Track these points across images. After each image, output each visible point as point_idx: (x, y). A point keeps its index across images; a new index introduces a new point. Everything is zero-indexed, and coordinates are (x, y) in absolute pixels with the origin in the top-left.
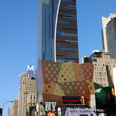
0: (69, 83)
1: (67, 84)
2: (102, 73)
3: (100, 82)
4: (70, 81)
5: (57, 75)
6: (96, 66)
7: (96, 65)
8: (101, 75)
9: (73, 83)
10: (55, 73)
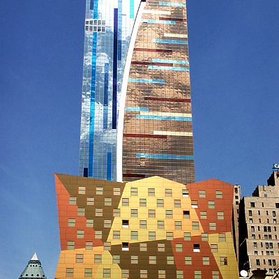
0: (145, 245)
1: (142, 249)
2: (272, 229)
3: (265, 254)
4: (152, 239)
5: (106, 221)
6: (252, 209)
7: (253, 204)
8: (268, 233)
9: (159, 245)
10: (99, 213)
